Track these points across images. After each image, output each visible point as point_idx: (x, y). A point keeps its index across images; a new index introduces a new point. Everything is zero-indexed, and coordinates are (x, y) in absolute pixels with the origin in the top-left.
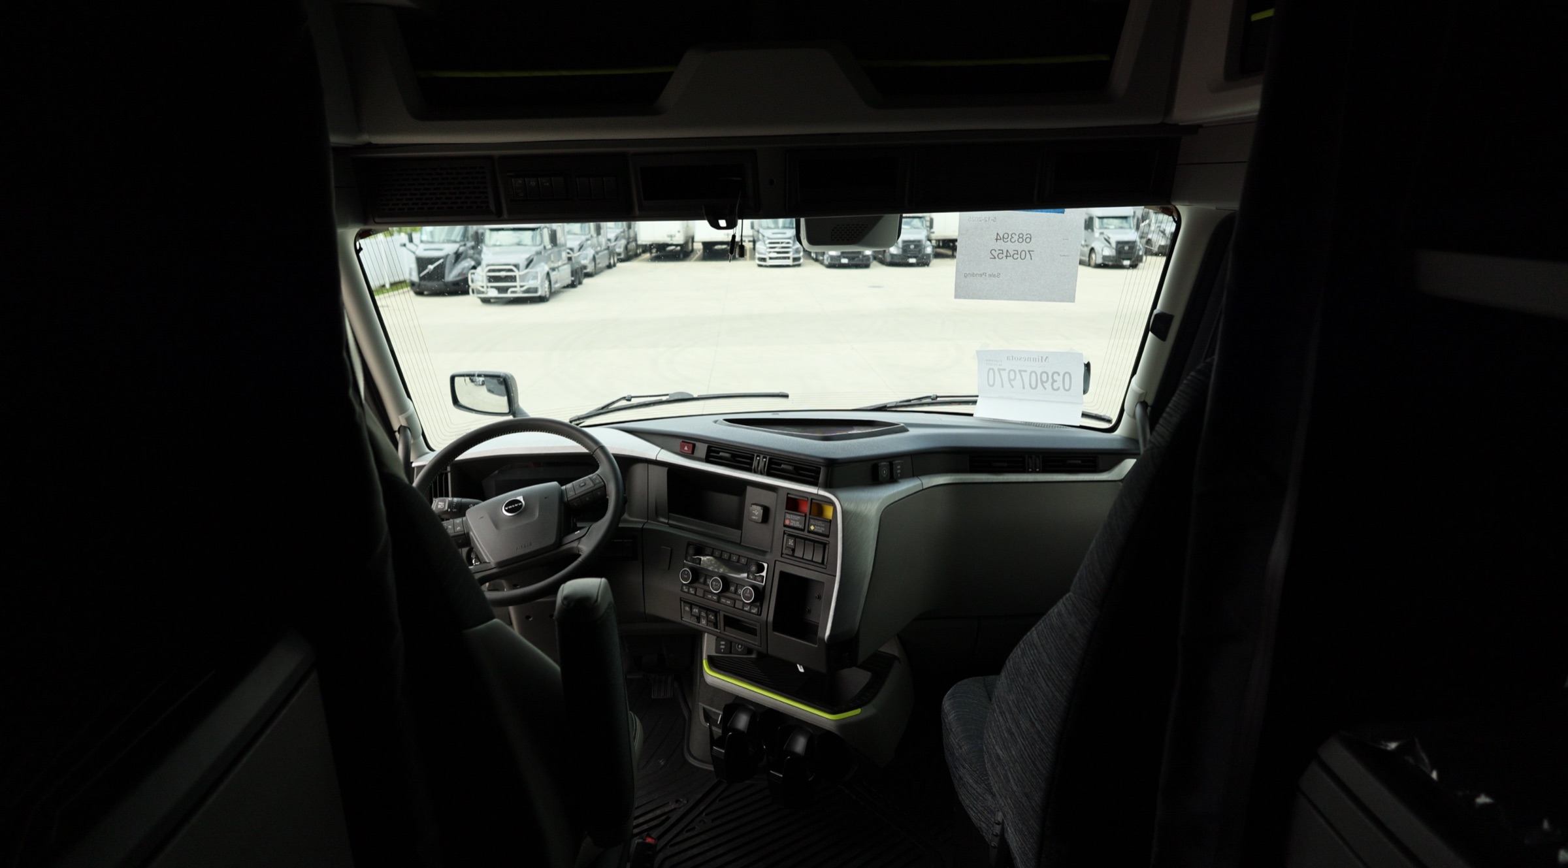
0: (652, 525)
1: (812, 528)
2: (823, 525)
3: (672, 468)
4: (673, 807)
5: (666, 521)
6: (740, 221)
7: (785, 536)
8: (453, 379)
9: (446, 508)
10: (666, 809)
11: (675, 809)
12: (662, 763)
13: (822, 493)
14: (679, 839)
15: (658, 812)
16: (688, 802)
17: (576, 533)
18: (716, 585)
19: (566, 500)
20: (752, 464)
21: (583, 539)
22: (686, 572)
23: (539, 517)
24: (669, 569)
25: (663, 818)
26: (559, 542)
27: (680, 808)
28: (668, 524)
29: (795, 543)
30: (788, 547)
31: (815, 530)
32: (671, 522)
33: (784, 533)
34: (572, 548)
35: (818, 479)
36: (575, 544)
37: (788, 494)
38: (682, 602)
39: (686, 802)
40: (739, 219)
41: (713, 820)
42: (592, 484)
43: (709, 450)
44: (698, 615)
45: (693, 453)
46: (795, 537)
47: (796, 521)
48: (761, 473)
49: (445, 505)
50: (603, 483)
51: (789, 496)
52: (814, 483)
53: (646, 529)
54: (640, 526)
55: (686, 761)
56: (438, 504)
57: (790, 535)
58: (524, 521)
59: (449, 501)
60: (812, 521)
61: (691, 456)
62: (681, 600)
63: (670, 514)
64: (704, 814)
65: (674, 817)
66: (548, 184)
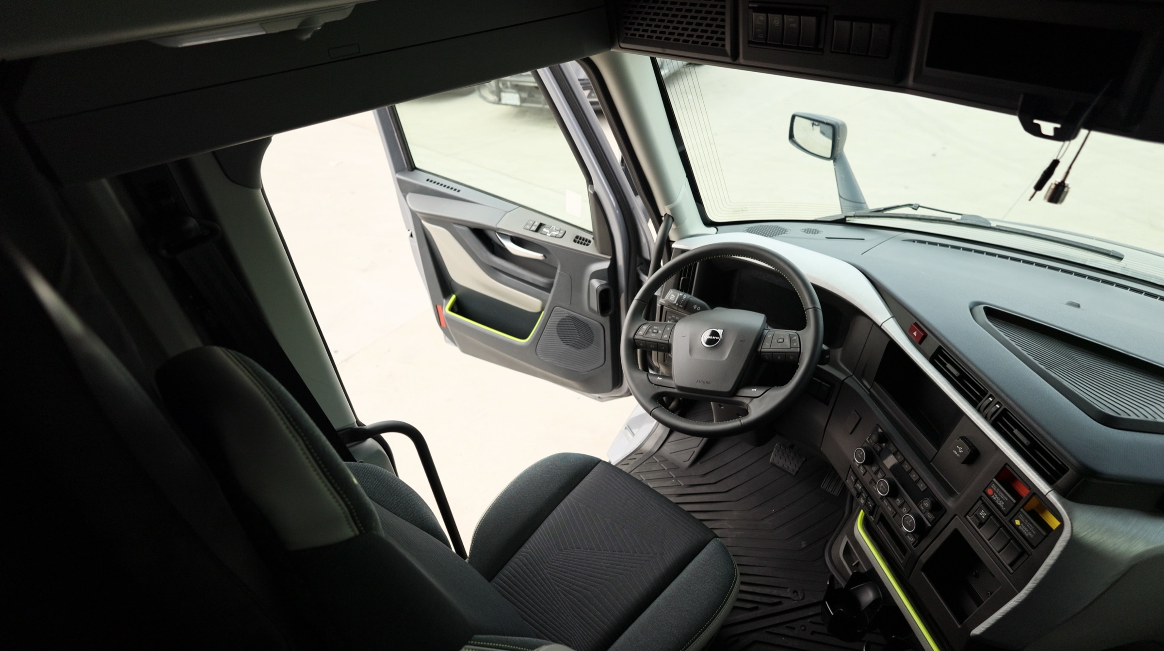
0: (852, 383)
1: (1017, 522)
2: (1034, 533)
3: (893, 345)
4: (788, 595)
5: (869, 387)
6: (1083, 132)
7: (980, 502)
8: (793, 117)
9: (675, 302)
10: (783, 593)
11: (789, 598)
12: (803, 546)
13: (1053, 498)
14: (775, 630)
15: (775, 592)
16: (803, 599)
17: (753, 390)
18: (882, 487)
19: (759, 350)
20: (982, 399)
21: (755, 399)
22: (861, 453)
23: (727, 359)
24: (851, 433)
25: (776, 600)
26: (734, 391)
27: (794, 600)
28: (869, 390)
29: (988, 517)
30: (976, 516)
31: (1020, 527)
32: (872, 390)
33: (980, 498)
34: (742, 403)
35: (1059, 478)
36: (747, 401)
37: (1006, 464)
38: (851, 470)
39: (801, 598)
40: (1086, 127)
41: (813, 633)
42: (788, 345)
43: (940, 350)
44: (860, 491)
45: (920, 343)
46: (991, 513)
47: (1001, 499)
48: (985, 418)
49: (675, 298)
50: (799, 349)
51: (1007, 466)
52: (1049, 481)
53: (847, 384)
54: (842, 377)
55: (823, 555)
56: (670, 296)
57: (984, 503)
58: (712, 357)
59: (680, 295)
60: (1021, 516)
61: (918, 343)
62: (850, 467)
63: (875, 382)
64: (809, 620)
65: (786, 605)
66: (795, 25)
